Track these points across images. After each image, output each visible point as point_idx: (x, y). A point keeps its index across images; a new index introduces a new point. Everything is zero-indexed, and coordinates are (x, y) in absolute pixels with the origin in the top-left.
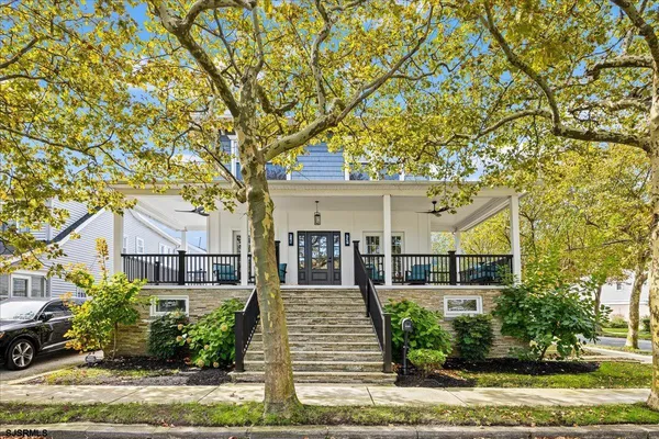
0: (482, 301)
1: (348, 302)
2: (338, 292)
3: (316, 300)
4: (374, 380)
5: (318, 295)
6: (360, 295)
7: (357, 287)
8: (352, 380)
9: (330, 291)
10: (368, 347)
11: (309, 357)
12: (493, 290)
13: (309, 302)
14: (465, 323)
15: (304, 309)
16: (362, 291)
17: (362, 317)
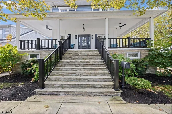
0: (140, 54)
1: (93, 55)
2: (90, 51)
3: (82, 54)
4: (109, 94)
5: (83, 52)
6: (98, 52)
7: (97, 49)
8: (98, 94)
9: (87, 51)
10: (104, 74)
11: (77, 80)
12: (145, 50)
13: (80, 55)
14: (137, 62)
15: (77, 57)
16: (99, 51)
17: (100, 60)
